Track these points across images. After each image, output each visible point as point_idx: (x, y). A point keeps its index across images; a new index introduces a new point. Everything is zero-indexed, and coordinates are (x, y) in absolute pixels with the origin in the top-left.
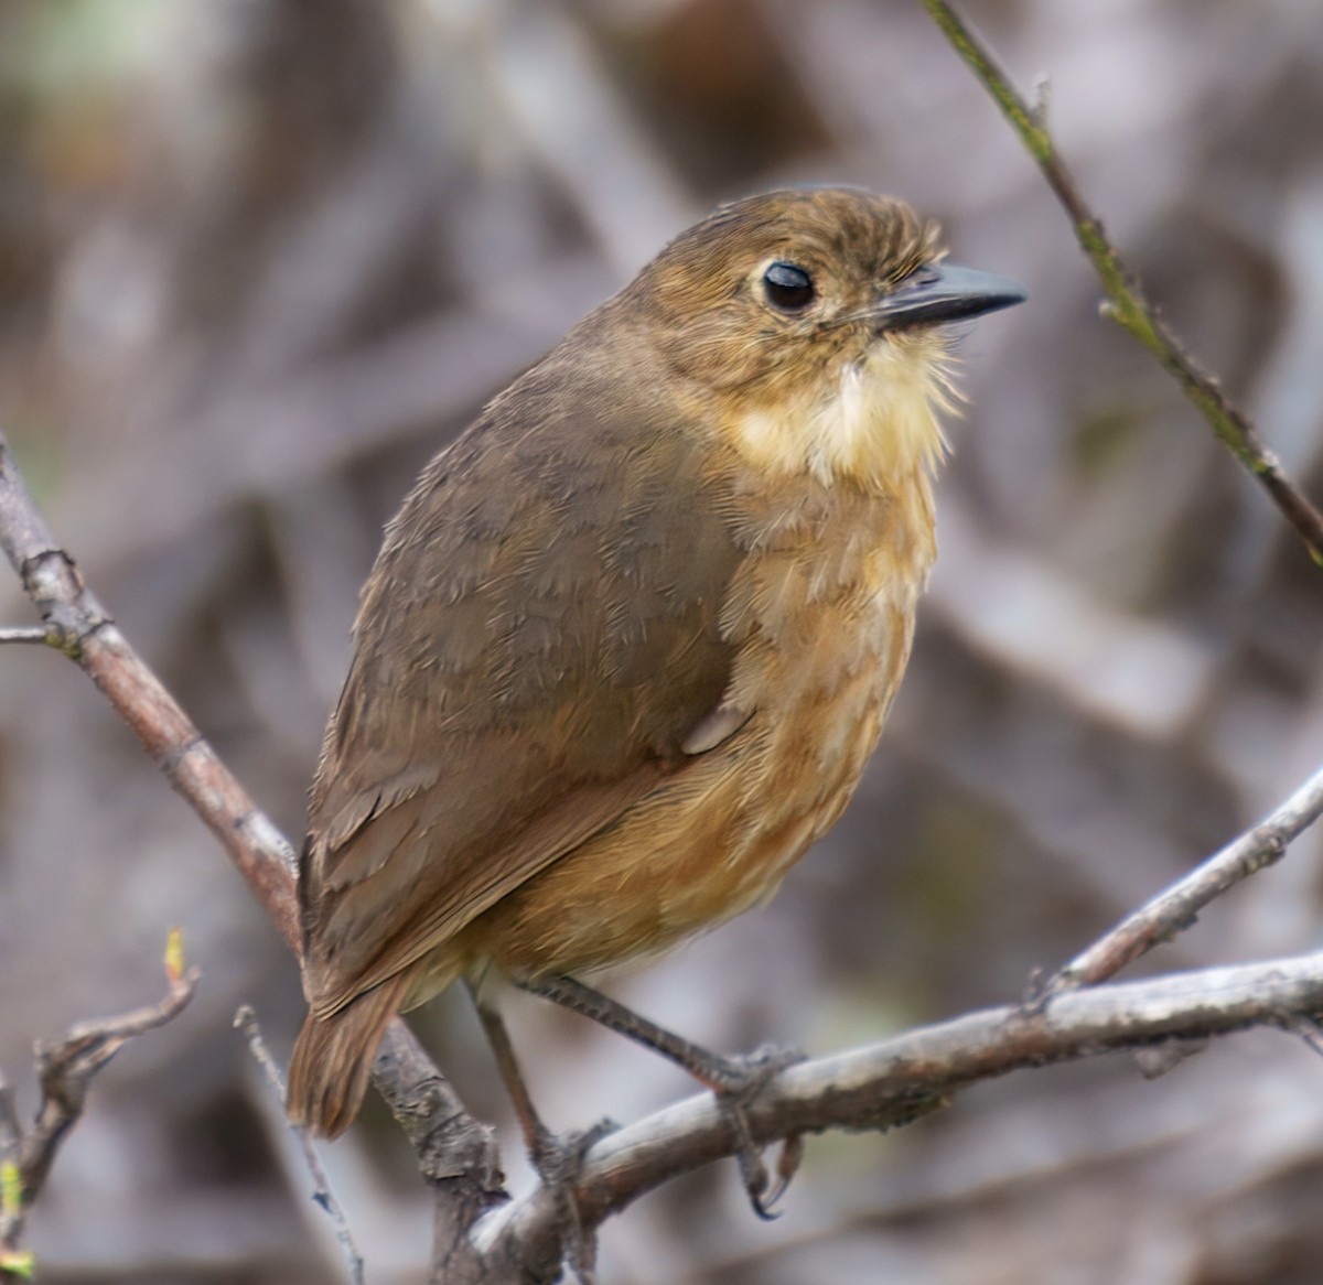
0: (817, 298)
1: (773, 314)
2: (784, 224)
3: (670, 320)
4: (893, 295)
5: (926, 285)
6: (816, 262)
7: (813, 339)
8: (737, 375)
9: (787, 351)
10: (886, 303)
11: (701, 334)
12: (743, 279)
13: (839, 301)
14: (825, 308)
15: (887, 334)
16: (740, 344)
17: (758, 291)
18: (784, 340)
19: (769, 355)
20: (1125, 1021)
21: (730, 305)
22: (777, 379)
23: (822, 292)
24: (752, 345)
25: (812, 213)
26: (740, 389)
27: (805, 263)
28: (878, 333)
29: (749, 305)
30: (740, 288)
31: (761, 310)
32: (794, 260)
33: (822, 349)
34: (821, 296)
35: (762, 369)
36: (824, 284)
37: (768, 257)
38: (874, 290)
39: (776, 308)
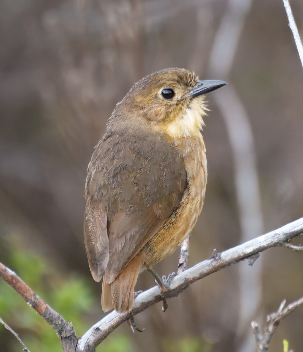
0: (175, 95)
1: (166, 101)
2: (164, 80)
3: (142, 108)
4: (193, 90)
5: (200, 86)
6: (173, 87)
7: (177, 104)
8: (162, 117)
9: (172, 108)
10: (192, 92)
11: (150, 109)
12: (156, 94)
13: (181, 94)
14: (178, 96)
15: (193, 99)
16: (160, 110)
17: (161, 97)
18: (170, 106)
19: (168, 110)
20: (242, 255)
21: (155, 101)
22: (172, 115)
23: (176, 93)
24: (163, 109)
25: (170, 76)
26: (164, 120)
27: (171, 87)
28: (191, 99)
29: (160, 100)
30: (156, 97)
31: (163, 101)
32: (168, 87)
33: (180, 106)
34: (176, 94)
35: (167, 114)
36: (176, 91)
37: (161, 88)
38: (188, 90)
39: (166, 99)
